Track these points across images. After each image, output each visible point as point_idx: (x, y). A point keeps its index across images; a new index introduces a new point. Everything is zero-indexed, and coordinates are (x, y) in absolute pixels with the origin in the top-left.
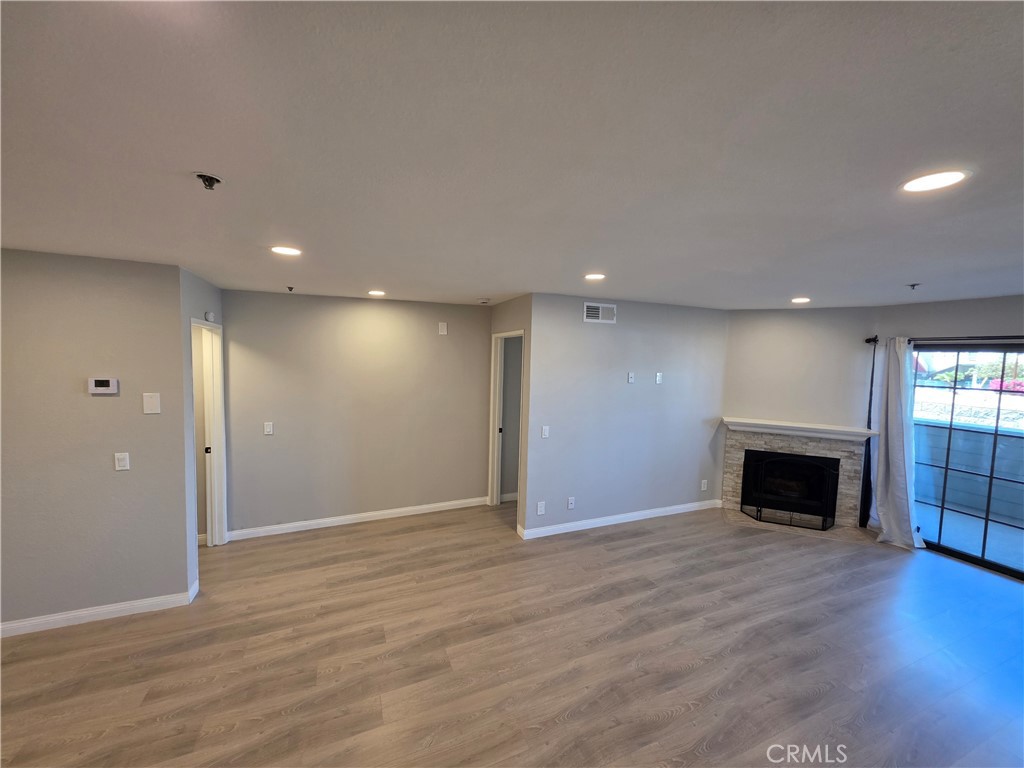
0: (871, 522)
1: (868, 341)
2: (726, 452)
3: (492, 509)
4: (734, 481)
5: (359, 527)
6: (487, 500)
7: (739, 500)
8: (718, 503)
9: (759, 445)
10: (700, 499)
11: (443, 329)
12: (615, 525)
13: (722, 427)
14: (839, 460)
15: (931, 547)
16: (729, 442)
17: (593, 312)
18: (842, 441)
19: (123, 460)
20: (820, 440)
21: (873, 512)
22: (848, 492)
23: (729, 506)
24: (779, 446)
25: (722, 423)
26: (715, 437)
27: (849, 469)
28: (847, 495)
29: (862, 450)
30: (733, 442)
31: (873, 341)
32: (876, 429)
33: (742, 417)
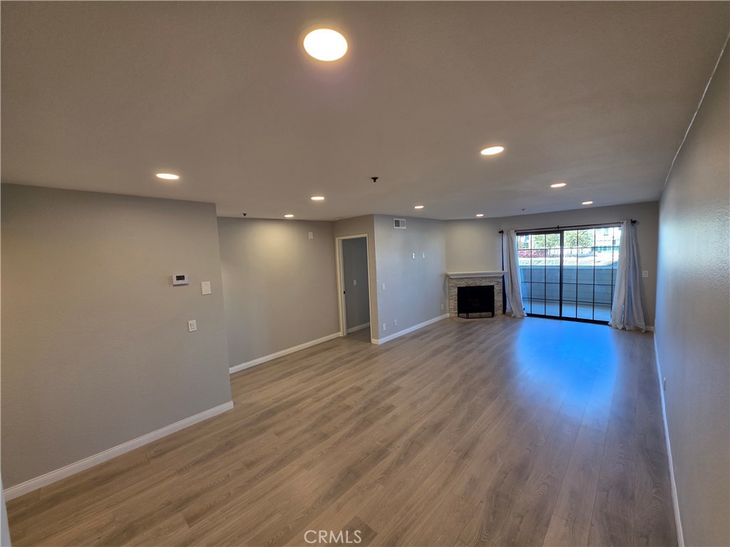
0: (507, 311)
1: (500, 232)
2: (449, 290)
3: (343, 338)
4: (454, 303)
5: (282, 359)
6: (340, 334)
7: (457, 311)
8: (448, 315)
9: (463, 284)
10: (441, 315)
11: (311, 236)
12: (413, 331)
13: (447, 277)
14: (493, 286)
15: (529, 315)
16: (451, 284)
17: (397, 224)
18: (495, 277)
19: (193, 325)
20: (486, 278)
21: (508, 306)
22: (498, 299)
23: (453, 315)
24: (471, 283)
25: (447, 276)
26: (444, 284)
27: (498, 289)
28: (498, 301)
29: (501, 280)
30: (452, 284)
31: (501, 232)
32: (506, 270)
33: (455, 271)
